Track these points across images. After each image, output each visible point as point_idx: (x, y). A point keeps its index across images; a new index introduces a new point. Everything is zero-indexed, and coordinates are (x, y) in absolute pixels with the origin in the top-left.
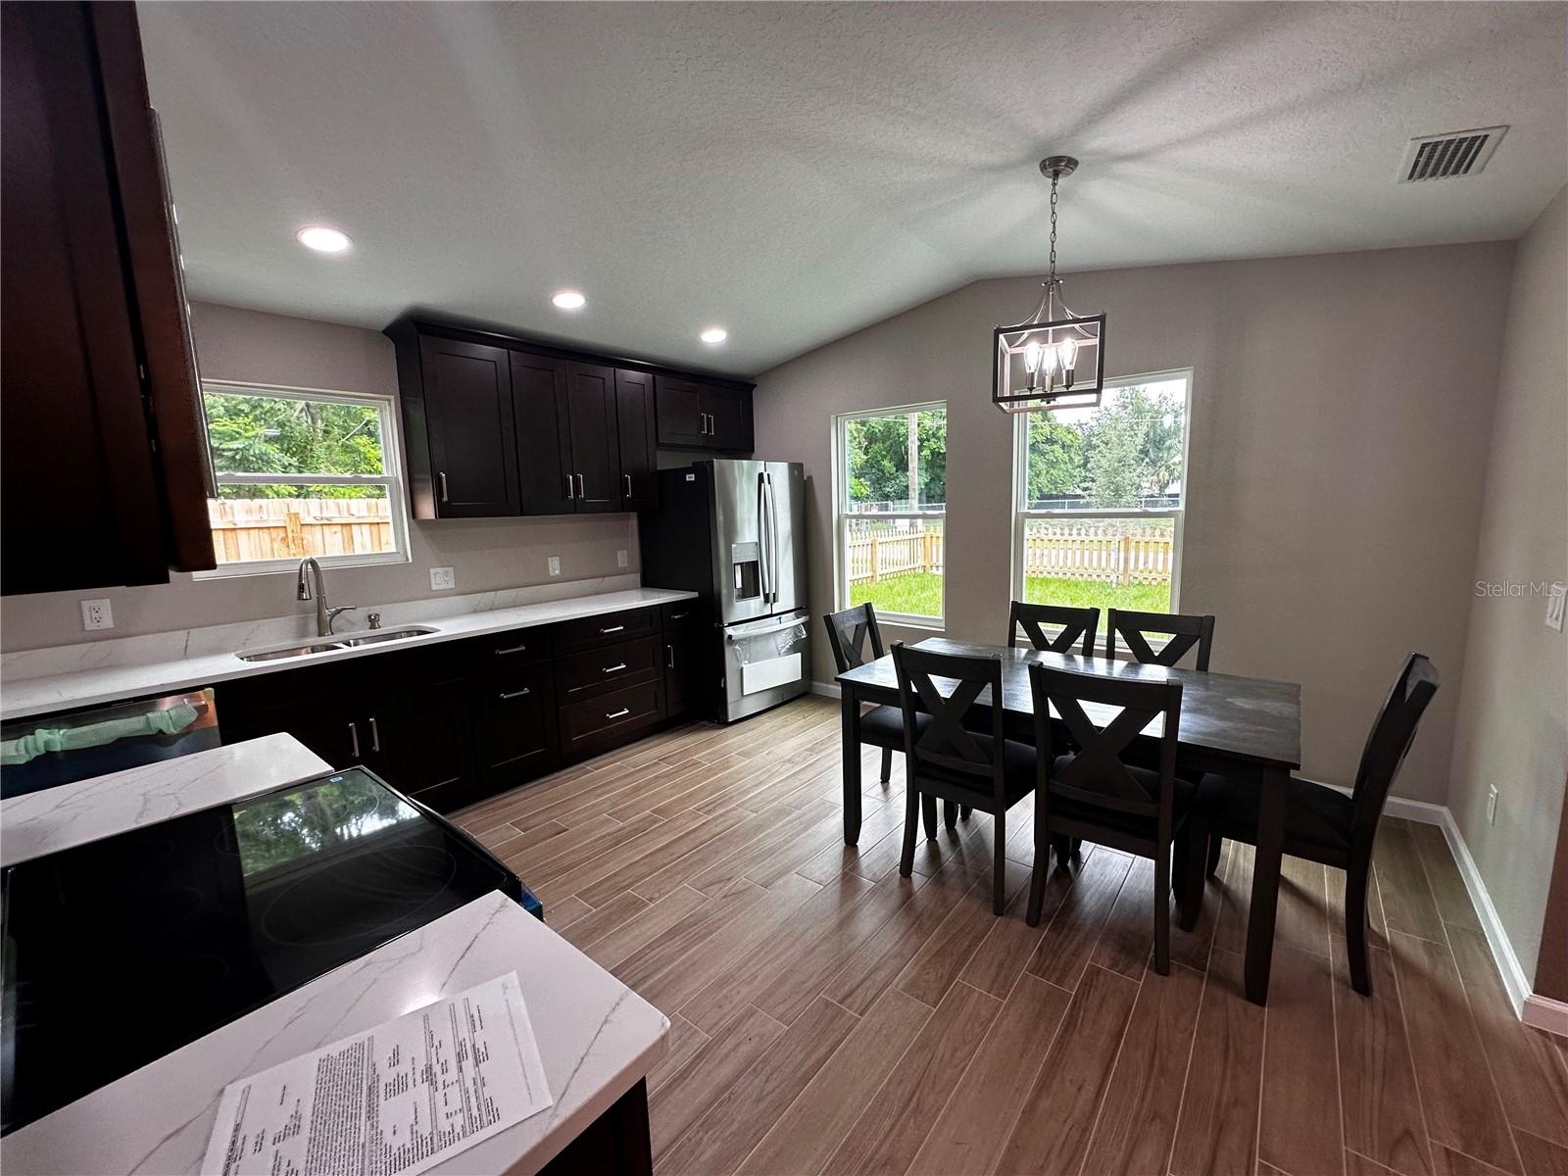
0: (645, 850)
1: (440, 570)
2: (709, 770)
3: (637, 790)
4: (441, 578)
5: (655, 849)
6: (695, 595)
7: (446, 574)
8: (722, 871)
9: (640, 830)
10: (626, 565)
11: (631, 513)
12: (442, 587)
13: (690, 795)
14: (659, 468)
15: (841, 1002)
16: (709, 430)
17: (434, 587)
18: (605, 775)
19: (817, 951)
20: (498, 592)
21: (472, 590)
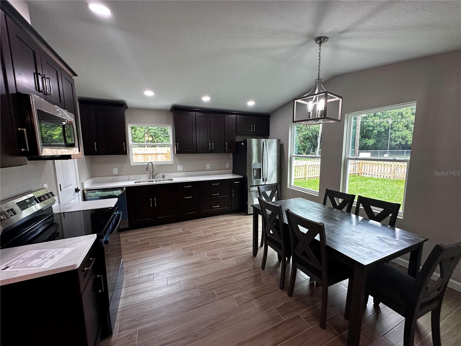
0: (203, 242)
1: (180, 166)
2: (235, 226)
3: (214, 227)
4: (180, 168)
5: (205, 243)
6: (242, 177)
7: (181, 167)
8: (216, 253)
9: (206, 237)
10: (228, 167)
11: (231, 153)
12: (180, 170)
13: (224, 231)
14: (236, 141)
15: (217, 294)
16: (253, 130)
17: (178, 170)
18: (210, 222)
19: (222, 280)
20: (193, 172)
21: (187, 171)
